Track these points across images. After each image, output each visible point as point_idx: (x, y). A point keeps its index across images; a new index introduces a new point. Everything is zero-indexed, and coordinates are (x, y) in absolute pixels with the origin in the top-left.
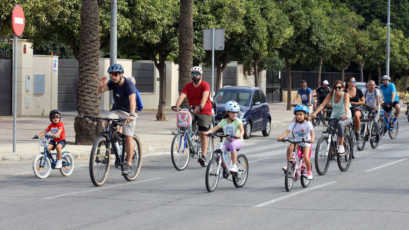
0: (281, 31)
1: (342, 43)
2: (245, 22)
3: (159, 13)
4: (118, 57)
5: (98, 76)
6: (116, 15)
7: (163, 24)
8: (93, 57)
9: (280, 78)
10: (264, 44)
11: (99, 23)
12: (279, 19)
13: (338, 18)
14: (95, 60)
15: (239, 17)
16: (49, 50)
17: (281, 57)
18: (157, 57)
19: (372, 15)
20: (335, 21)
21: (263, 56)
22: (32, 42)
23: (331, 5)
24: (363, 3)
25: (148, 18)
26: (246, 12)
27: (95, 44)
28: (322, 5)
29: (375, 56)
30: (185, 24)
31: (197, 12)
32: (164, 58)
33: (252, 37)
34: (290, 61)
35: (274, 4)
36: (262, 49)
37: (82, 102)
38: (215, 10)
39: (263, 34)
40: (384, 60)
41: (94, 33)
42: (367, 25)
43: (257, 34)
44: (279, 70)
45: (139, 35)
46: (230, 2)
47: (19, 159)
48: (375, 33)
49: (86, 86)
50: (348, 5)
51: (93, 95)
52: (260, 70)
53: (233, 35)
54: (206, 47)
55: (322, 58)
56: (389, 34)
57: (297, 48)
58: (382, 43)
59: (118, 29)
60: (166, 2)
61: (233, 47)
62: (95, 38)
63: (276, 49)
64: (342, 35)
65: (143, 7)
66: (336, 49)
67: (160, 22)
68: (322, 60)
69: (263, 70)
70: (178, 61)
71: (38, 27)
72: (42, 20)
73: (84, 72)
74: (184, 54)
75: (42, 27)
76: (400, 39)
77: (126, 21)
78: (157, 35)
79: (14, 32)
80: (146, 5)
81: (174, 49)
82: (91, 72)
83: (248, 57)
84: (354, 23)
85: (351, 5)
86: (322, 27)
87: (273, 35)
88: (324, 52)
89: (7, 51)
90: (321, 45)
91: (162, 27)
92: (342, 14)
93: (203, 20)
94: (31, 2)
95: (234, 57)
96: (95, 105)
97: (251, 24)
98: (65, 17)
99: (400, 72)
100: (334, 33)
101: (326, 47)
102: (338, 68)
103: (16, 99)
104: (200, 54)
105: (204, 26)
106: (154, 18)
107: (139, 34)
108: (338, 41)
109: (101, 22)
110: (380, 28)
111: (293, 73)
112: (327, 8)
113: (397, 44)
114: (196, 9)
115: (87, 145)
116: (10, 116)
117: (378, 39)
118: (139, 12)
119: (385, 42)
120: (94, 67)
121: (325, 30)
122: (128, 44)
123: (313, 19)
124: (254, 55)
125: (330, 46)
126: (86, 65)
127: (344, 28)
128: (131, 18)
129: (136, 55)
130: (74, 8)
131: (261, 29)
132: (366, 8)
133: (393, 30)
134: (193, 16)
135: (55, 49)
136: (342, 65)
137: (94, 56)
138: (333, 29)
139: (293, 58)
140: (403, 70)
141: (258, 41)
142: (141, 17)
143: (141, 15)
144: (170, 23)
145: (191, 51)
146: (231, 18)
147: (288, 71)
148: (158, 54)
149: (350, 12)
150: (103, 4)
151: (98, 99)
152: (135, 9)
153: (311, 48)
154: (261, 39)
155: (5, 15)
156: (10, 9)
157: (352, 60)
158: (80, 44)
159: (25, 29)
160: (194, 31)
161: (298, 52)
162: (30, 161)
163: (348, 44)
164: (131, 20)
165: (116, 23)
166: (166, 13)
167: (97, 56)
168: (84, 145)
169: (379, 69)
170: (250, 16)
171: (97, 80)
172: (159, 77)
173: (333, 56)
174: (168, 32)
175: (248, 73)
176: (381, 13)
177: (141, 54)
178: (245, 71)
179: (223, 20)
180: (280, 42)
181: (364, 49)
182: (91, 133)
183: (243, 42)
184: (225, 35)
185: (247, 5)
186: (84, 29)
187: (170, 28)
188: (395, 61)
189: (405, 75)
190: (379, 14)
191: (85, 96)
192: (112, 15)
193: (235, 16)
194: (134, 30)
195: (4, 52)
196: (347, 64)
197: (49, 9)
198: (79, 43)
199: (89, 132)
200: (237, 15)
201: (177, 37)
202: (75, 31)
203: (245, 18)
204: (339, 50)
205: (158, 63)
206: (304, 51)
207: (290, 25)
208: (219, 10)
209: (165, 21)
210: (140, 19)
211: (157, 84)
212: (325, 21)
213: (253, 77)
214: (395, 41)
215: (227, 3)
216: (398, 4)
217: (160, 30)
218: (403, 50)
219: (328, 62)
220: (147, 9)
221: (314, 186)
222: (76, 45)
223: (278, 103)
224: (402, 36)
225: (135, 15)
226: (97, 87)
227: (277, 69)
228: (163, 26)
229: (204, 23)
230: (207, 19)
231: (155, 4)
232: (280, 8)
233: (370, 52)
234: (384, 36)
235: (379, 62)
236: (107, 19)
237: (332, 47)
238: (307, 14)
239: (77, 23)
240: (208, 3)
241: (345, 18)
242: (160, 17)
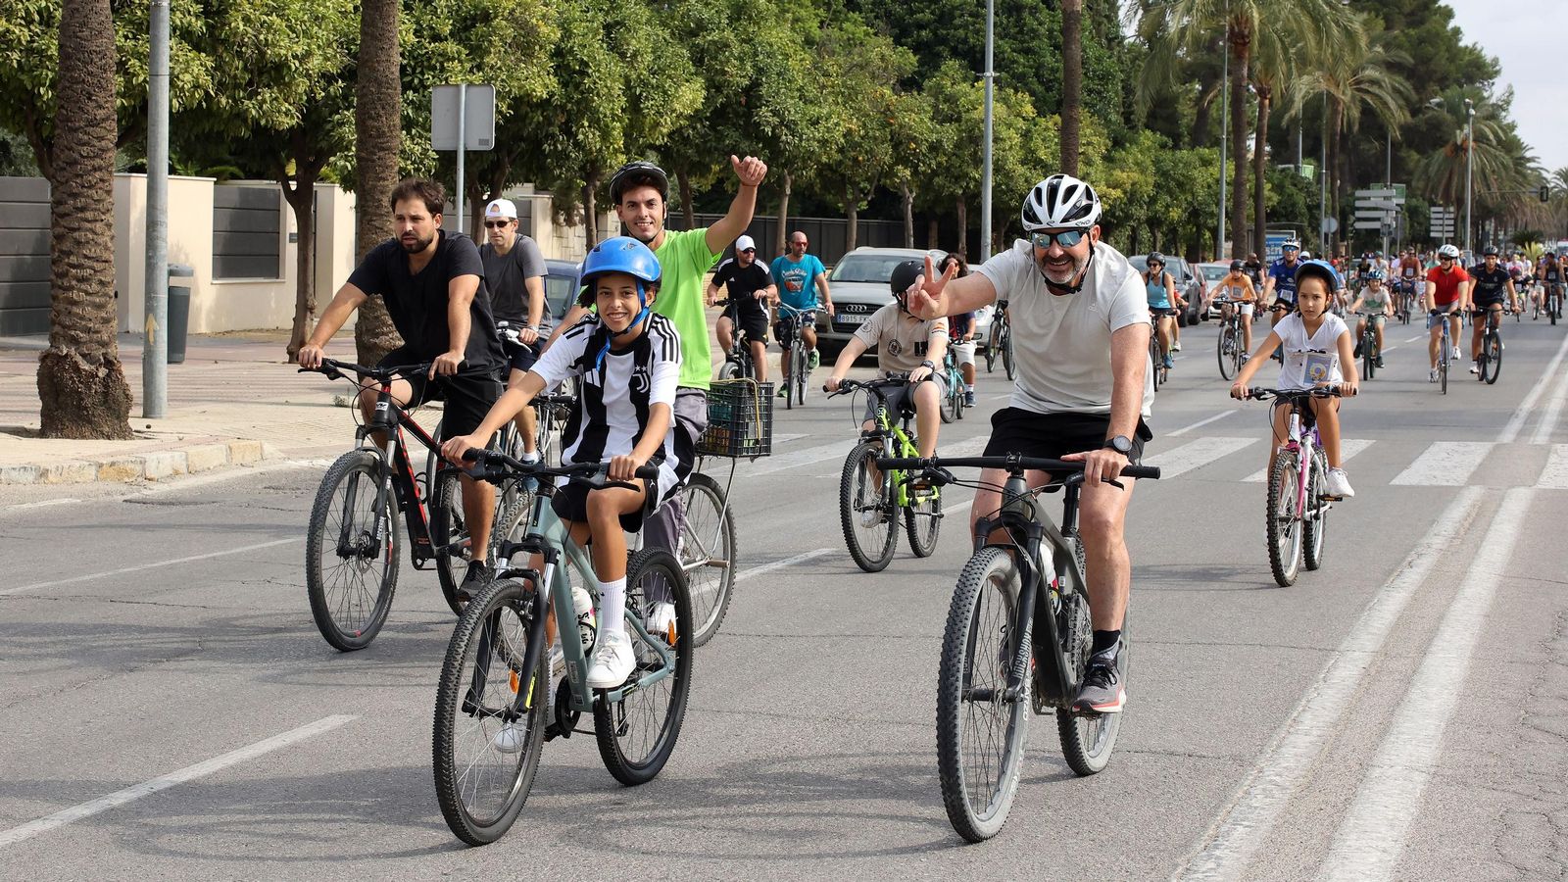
0: (665, 92)
1: (850, 128)
2: (558, 66)
3: (297, 37)
4: (172, 171)
5: (110, 230)
6: (167, 44)
7: (307, 70)
8: (95, 169)
10: (615, 133)
11: (115, 69)
12: (659, 57)
13: (839, 54)
14: (102, 180)
15: (541, 49)
18: (292, 169)
19: (941, 48)
20: (830, 65)
21: (611, 167)
23: (817, 16)
24: (912, 12)
25: (262, 54)
26: (562, 36)
27: (103, 133)
28: (789, 15)
29: (948, 169)
30: (375, 70)
31: (414, 34)
32: (311, 173)
33: (578, 109)
34: (693, 183)
35: (645, 13)
36: (608, 148)
37: (62, 306)
38: (467, 29)
39: (611, 102)
40: (976, 181)
41: (101, 96)
42: (923, 76)
43: (594, 101)
45: (237, 105)
46: (511, 4)
48: (949, 101)
49: (73, 259)
50: (867, 18)
51: (95, 287)
52: (601, 211)
53: (522, 103)
54: (440, 139)
55: (790, 174)
56: (992, 104)
57: (714, 144)
58: (971, 131)
59: (172, 84)
60: (318, 5)
61: (522, 139)
62: (101, 114)
63: (652, 147)
64: (851, 108)
65: (247, 20)
66: (831, 148)
67: (301, 65)
68: (789, 182)
70: (354, 183)
73: (68, 215)
74: (374, 161)
76: (1023, 118)
77: (198, 62)
78: (290, 104)
80: (258, 13)
81: (341, 146)
82: (89, 215)
83: (567, 171)
84: (885, 69)
85: (876, 17)
86: (790, 81)
87: (642, 106)
88: (796, 157)
90: (786, 135)
91: (305, 80)
92: (850, 44)
93: (430, 59)
95: (524, 171)
96: (102, 318)
97: (575, 72)
98: (13, 50)
100: (825, 100)
101: (801, 140)
102: (840, 205)
104: (421, 162)
105: (434, 77)
106: (283, 52)
107: (235, 100)
108: (838, 124)
109: (121, 64)
110: (965, 87)
112: (807, 26)
113: (1015, 135)
114: (408, 25)
115: (75, 438)
117: (958, 120)
118: (236, 34)
119: (979, 129)
120: (98, 201)
121: (798, 90)
122: (204, 130)
123: (761, 57)
124: (585, 165)
125: (814, 139)
126: (75, 196)
127: (856, 84)
128: (212, 51)
129: (227, 163)
130: (40, 24)
131: (606, 86)
132: (921, 26)
133: (1003, 93)
134: (401, 45)
136: (850, 197)
137: (100, 169)
138: (824, 87)
139: (702, 175)
141: (595, 122)
142: (243, 49)
143: (242, 45)
144: (332, 68)
145: (394, 154)
146: (514, 53)
147: (687, 213)
148: (293, 160)
149: (873, 36)
150: (127, 9)
151: (111, 298)
152: (225, 25)
153: (757, 144)
154: (605, 116)
157: (879, 181)
158: (57, 132)
160: (404, 92)
161: (716, 156)
163: (867, 133)
164: (211, 58)
165: (165, 66)
166: (318, 38)
167: (107, 169)
168: (68, 437)
169: (962, 211)
170: (572, 47)
171: (108, 239)
172: (294, 230)
173: (824, 170)
174: (323, 94)
175: (565, 220)
176: (965, 41)
177: (240, 162)
178: (558, 213)
179: (490, 60)
180: (662, 126)
181: (915, 150)
182: (88, 402)
183: (551, 124)
184: (497, 106)
185: (563, 13)
186: (68, 85)
187: (330, 83)
188: (1007, 185)
190: (960, 46)
191: (71, 288)
192: (154, 42)
193: (529, 47)
194: (221, 87)
196: (866, 195)
198: (54, 127)
199: (83, 399)
200: (535, 44)
201: (351, 110)
202: (42, 90)
203: (558, 53)
204: (841, 150)
205: (294, 188)
207: (692, 74)
208: (481, 28)
209: (316, 62)
210: (240, 55)
211: (291, 252)
212: (800, 62)
213: (580, 230)
214: (1009, 126)
215: (505, 8)
216: (1019, 15)
217: (301, 90)
219: (807, 187)
220: (262, 27)
222: (45, 134)
224: (1029, 110)
225: (224, 42)
226: (106, 261)
228: (308, 76)
229: (434, 68)
230: (443, 54)
231: (284, 10)
232: (664, 24)
233: (935, 159)
234: (976, 109)
235: (961, 187)
236: (139, 56)
237: (819, 142)
238: (744, 41)
239: (48, 68)
240: (447, 6)
241: (860, 55)
242: (299, 50)
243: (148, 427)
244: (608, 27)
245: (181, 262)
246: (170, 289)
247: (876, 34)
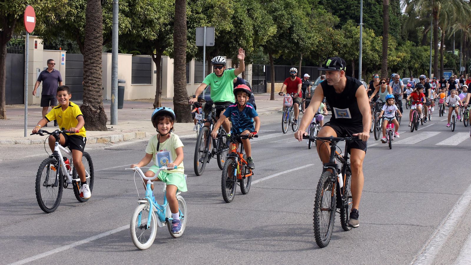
0: (265, 29)
1: (320, 40)
2: (234, 21)
3: (156, 13)
4: (119, 52)
5: (101, 69)
6: (118, 15)
7: (159, 22)
8: (96, 51)
9: (264, 71)
10: (250, 41)
11: (102, 22)
12: (263, 19)
13: (317, 18)
14: (99, 55)
15: (228, 16)
16: (58, 45)
17: (265, 52)
18: (155, 52)
19: (347, 16)
20: (314, 21)
21: (249, 51)
22: (42, 38)
23: (310, 6)
24: (339, 6)
25: (146, 18)
26: (235, 12)
27: (99, 41)
28: (302, 7)
29: (349, 52)
30: (179, 22)
31: (191, 12)
32: (161, 53)
33: (240, 34)
34: (273, 56)
35: (259, 6)
36: (248, 46)
37: (86, 92)
38: (206, 10)
39: (249, 32)
40: (357, 56)
41: (98, 30)
42: (342, 24)
43: (244, 32)
44: (263, 64)
45: (138, 33)
46: (219, 3)
47: (30, 143)
48: (349, 32)
49: (90, 78)
50: (325, 7)
51: (96, 86)
53: (223, 32)
54: (198, 43)
55: (302, 53)
56: (362, 33)
57: (280, 45)
58: (356, 41)
59: (119, 27)
60: (162, 3)
61: (223, 43)
62: (98, 35)
63: (261, 45)
64: (320, 34)
65: (141, 8)
66: (314, 46)
67: (157, 21)
68: (302, 56)
69: (249, 64)
70: (173, 56)
71: (48, 25)
72: (51, 19)
73: (88, 65)
74: (179, 49)
75: (51, 25)
76: (372, 37)
77: (127, 20)
78: (154, 33)
79: (26, 30)
80: (145, 5)
81: (169, 45)
82: (95, 65)
83: (236, 52)
84: (330, 22)
85: (328, 7)
86: (302, 26)
87: (258, 33)
88: (304, 48)
89: (20, 46)
90: (301, 42)
91: (159, 25)
92: (320, 15)
93: (195, 19)
94: (42, 2)
95: (223, 52)
96: (98, 95)
97: (239, 23)
98: (72, 16)
99: (372, 67)
100: (313, 32)
101: (305, 44)
102: (317, 63)
103: (27, 89)
104: (193, 50)
105: (197, 25)
106: (152, 17)
107: (138, 31)
108: (316, 39)
109: (104, 21)
110: (354, 28)
111: (276, 67)
112: (307, 10)
113: (369, 42)
114: (189, 9)
115: (90, 130)
116: (23, 105)
117: (352, 38)
118: (138, 12)
119: (358, 40)
120: (97, 61)
121: (305, 29)
122: (129, 40)
123: (294, 19)
125: (309, 43)
126: (90, 59)
127: (322, 27)
128: (131, 17)
129: (136, 50)
130: (80, 8)
131: (248, 27)
132: (341, 10)
133: (365, 30)
134: (187, 15)
135: (63, 45)
136: (320, 60)
138: (312, 28)
139: (276, 54)
140: (374, 65)
141: (245, 38)
142: (140, 16)
143: (140, 15)
144: (166, 22)
145: (185, 47)
146: (220, 18)
147: (272, 65)
148: (156, 50)
149: (327, 13)
150: (106, 4)
151: (101, 89)
152: (135, 9)
153: (292, 45)
154: (247, 36)
155: (18, 15)
156: (23, 9)
159: (36, 27)
160: (188, 29)
161: (280, 48)
162: (40, 145)
163: (325, 41)
164: (131, 19)
165: (117, 21)
166: (162, 13)
167: (100, 51)
168: (88, 130)
169: (353, 65)
170: (238, 16)
171: (100, 72)
172: (156, 70)
173: (312, 52)
174: (164, 30)
175: (236, 67)
176: (354, 14)
177: (140, 49)
178: (233, 65)
179: (213, 19)
180: (264, 39)
181: (339, 46)
182: (94, 120)
183: (231, 38)
184: (215, 33)
185: (235, 6)
186: (88, 27)
187: (166, 26)
188: (367, 57)
189: (375, 70)
190: (353, 15)
191: (89, 86)
192: (114, 14)
193: (225, 16)
194: (133, 27)
195: (17, 47)
196: (324, 60)
197: (57, 9)
198: (84, 39)
199: (93, 119)
200: (227, 15)
201: (172, 34)
202: (81, 28)
203: (234, 18)
204: (317, 46)
205: (155, 57)
206: (286, 47)
207: (273, 24)
208: (210, 10)
209: (162, 20)
210: (139, 18)
211: (155, 76)
212: (305, 20)
214: (367, 39)
215: (218, 4)
216: (370, 6)
217: (157, 28)
218: (374, 47)
219: (307, 57)
220: (146, 9)
221: (294, 168)
222: (82, 41)
223: (262, 94)
224: (373, 34)
225: (134, 14)
226: (100, 79)
227: (262, 63)
228: (159, 24)
229: (197, 22)
230: (199, 18)
231: (152, 5)
232: (265, 9)
233: (345, 49)
234: (357, 34)
235: (353, 57)
236: (110, 18)
237: (311, 44)
238: (288, 14)
239: (82, 22)
240: (200, 4)
241: (323, 18)
242: (157, 17)
243: (112, 127)
244: (248, 10)
245: (122, 79)
246: (119, 87)
247: (328, 12)
